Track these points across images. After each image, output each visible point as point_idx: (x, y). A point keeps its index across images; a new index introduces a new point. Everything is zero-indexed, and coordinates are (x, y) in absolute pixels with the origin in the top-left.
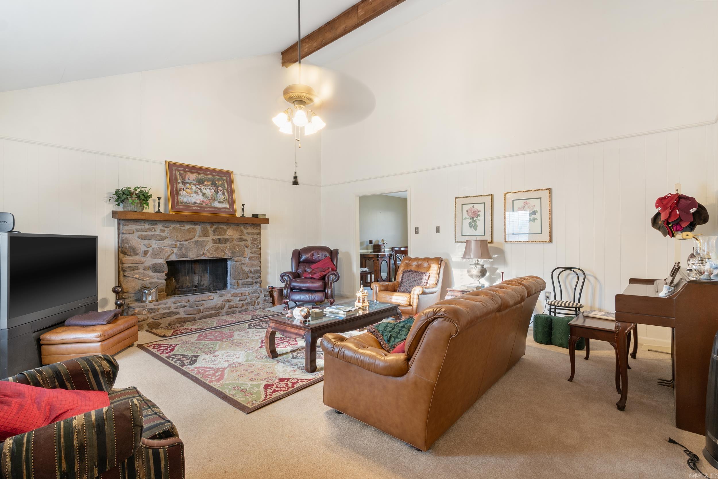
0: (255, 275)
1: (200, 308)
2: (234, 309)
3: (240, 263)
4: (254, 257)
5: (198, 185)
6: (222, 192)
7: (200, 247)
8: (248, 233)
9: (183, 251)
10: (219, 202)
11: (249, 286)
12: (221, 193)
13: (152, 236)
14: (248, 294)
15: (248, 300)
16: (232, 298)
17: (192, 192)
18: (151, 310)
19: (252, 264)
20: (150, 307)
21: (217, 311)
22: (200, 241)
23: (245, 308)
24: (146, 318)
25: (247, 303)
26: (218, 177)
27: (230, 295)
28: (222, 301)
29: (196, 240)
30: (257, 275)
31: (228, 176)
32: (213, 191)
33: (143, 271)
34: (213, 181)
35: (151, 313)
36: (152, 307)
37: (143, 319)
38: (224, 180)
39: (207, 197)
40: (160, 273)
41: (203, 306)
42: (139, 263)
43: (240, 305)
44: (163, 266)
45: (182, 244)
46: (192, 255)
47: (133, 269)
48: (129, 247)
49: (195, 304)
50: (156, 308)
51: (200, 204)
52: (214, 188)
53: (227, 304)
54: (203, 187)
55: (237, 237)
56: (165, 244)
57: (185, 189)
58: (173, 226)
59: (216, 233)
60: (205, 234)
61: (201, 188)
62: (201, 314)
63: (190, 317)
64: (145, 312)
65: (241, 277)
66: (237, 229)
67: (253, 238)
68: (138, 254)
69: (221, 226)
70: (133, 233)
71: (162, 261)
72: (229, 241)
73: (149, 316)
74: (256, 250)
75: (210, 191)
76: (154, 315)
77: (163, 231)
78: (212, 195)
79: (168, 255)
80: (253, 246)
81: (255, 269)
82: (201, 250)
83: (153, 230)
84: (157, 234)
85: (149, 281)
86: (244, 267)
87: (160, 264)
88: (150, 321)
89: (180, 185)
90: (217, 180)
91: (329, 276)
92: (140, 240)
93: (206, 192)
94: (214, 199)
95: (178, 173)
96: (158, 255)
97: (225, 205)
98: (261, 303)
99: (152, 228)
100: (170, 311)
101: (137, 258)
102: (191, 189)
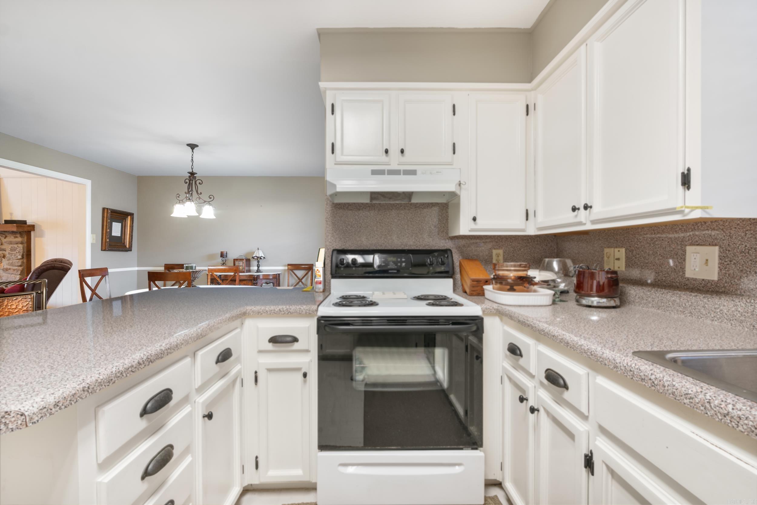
4: (10, 269)
8: (7, 242)
67: (12, 247)
74: (15, 262)
80: (11, 256)
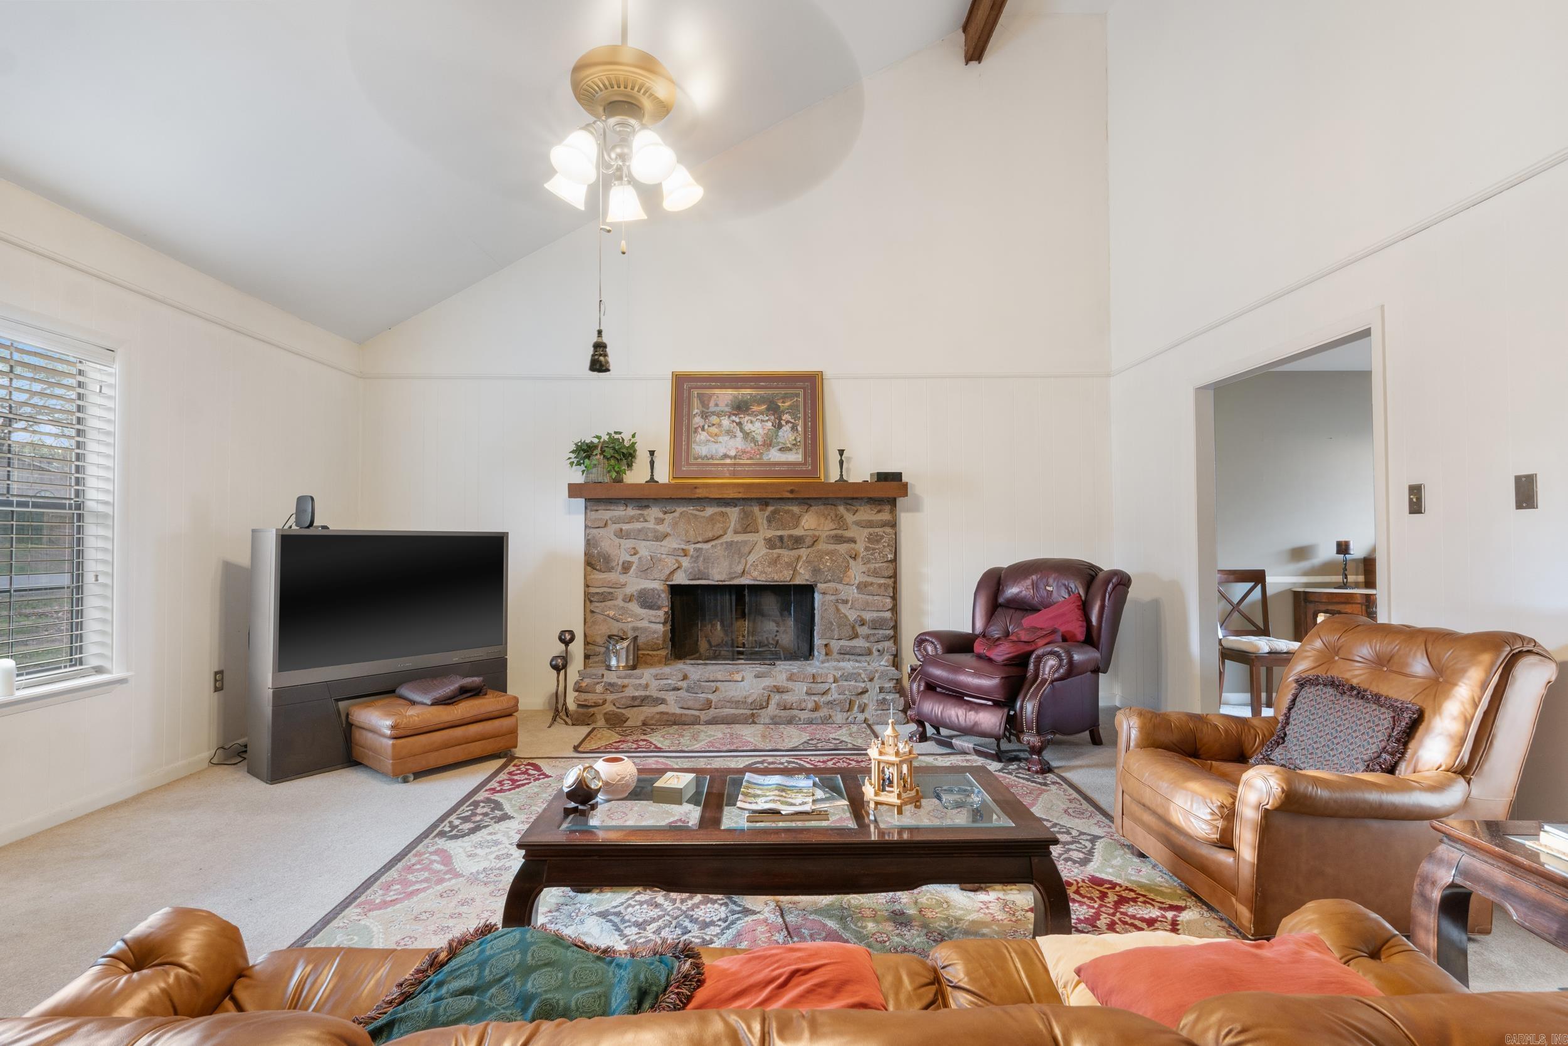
0: (876, 632)
1: (710, 696)
2: (795, 712)
3: (833, 597)
4: (872, 584)
5: (735, 415)
6: (790, 425)
7: (736, 557)
8: (857, 523)
9: (700, 563)
10: (780, 450)
11: (859, 658)
12: (787, 428)
13: (640, 531)
14: (832, 680)
15: (834, 695)
16: (790, 685)
17: (721, 431)
18: (610, 687)
19: (867, 603)
20: (609, 681)
21: (751, 712)
22: (737, 542)
23: (822, 715)
24: (601, 701)
25: (829, 703)
26: (783, 392)
27: (784, 676)
28: (764, 689)
29: (729, 540)
30: (881, 632)
31: (809, 384)
32: (770, 424)
33: (622, 604)
34: (770, 402)
35: (612, 692)
36: (612, 681)
37: (595, 703)
38: (797, 395)
39: (754, 441)
40: (653, 609)
41: (717, 693)
42: (614, 586)
43: (810, 705)
44: (659, 596)
45: (699, 549)
46: (718, 575)
47: (603, 598)
48: (599, 553)
49: (700, 687)
50: (619, 683)
51: (735, 457)
52: (773, 417)
53: (776, 698)
54: (747, 418)
55: (828, 533)
56: (663, 548)
57: (706, 427)
58: (679, 510)
59: (773, 524)
60: (747, 527)
61: (742, 420)
62: (712, 712)
63: (685, 715)
64: (599, 688)
65: (836, 632)
66: (826, 513)
67: (871, 535)
68: (613, 568)
69: (786, 508)
70: (606, 525)
71: (657, 585)
72: (804, 542)
73: (607, 697)
74: (879, 568)
75: (762, 426)
76: (615, 697)
77: (660, 521)
78: (767, 434)
79: (668, 573)
80: (872, 554)
81: (875, 615)
82: (739, 562)
83: (642, 520)
84: (649, 528)
85: (634, 624)
86: (844, 609)
87: (653, 590)
88: (608, 710)
89: (698, 421)
90: (782, 398)
91: (1039, 659)
92: (617, 540)
93: (753, 429)
94: (768, 444)
95: (696, 395)
96: (649, 571)
97: (795, 457)
98: (872, 707)
99: (640, 514)
100: (648, 693)
101: (613, 576)
102: (720, 425)
